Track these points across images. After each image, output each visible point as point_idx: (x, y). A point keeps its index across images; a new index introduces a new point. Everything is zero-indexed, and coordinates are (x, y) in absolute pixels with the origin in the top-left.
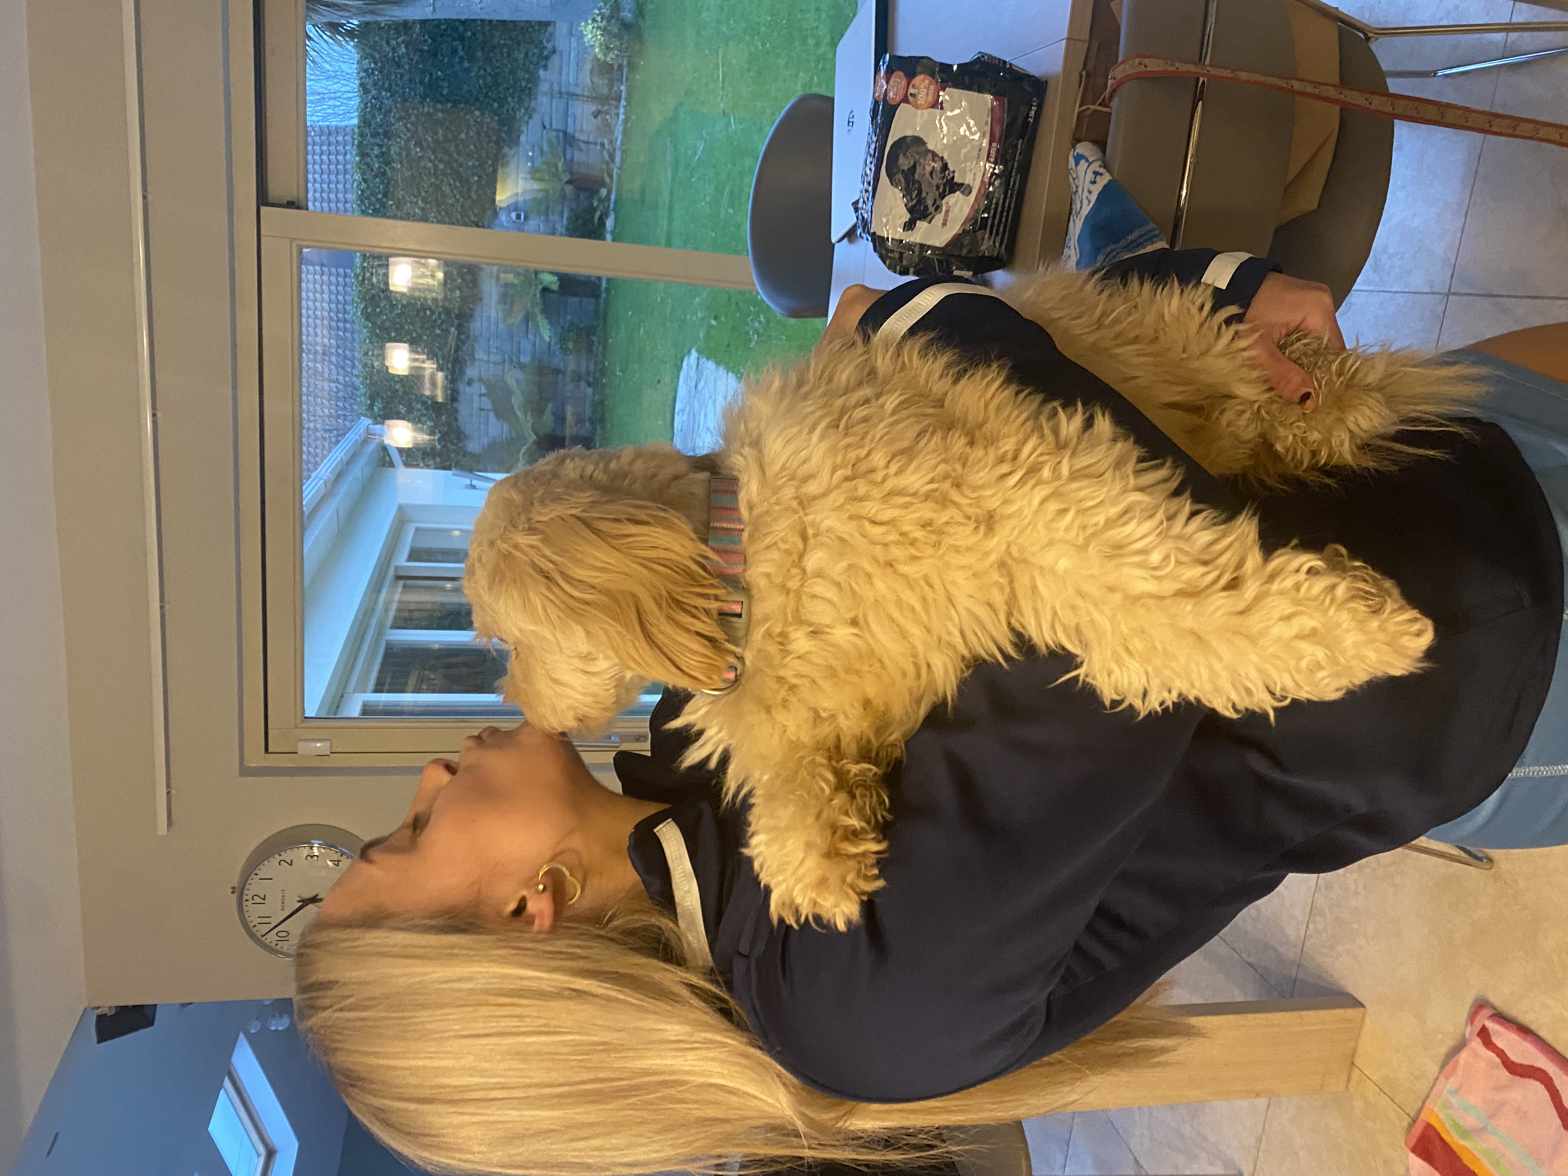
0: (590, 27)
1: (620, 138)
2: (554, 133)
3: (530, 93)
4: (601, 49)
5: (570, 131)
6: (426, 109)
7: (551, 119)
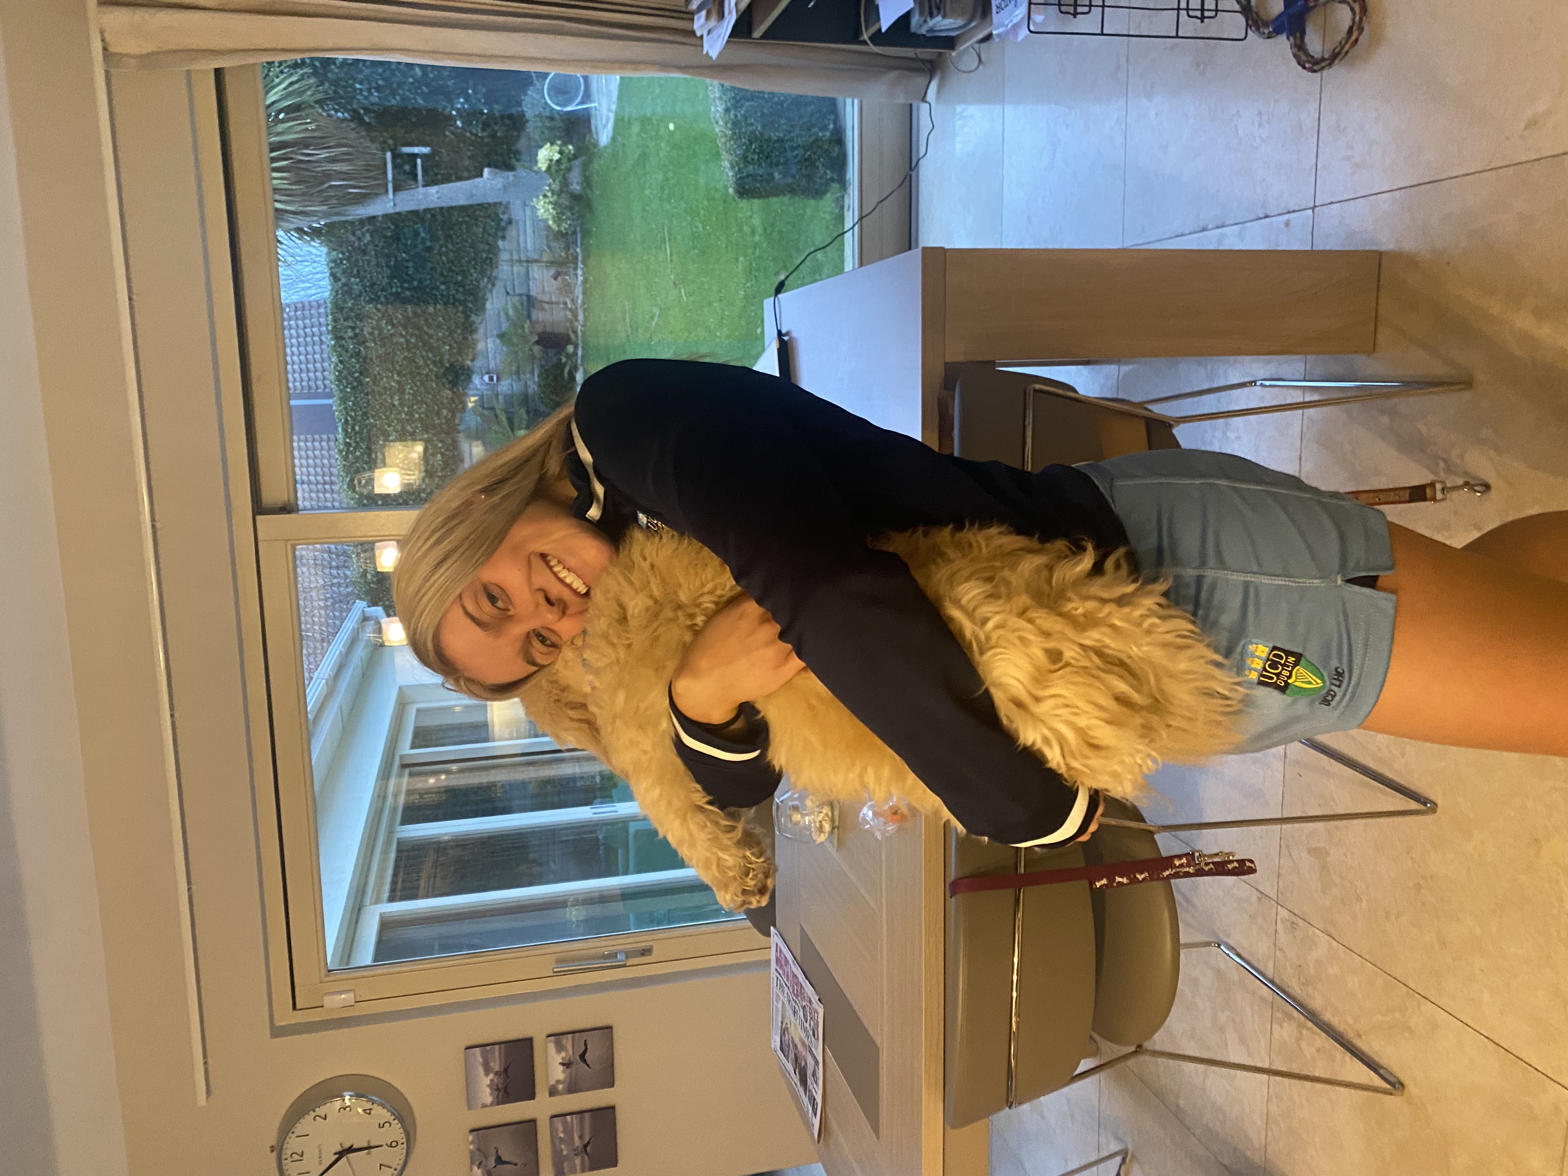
0: (542, 203)
1: (581, 297)
2: (517, 298)
3: (491, 262)
4: (555, 222)
5: (533, 293)
6: (394, 290)
7: (514, 285)
